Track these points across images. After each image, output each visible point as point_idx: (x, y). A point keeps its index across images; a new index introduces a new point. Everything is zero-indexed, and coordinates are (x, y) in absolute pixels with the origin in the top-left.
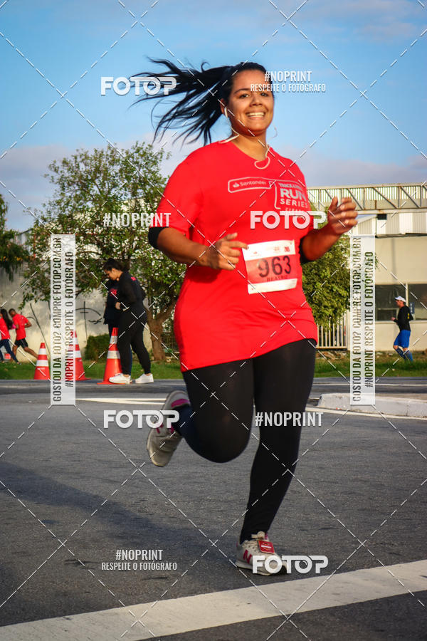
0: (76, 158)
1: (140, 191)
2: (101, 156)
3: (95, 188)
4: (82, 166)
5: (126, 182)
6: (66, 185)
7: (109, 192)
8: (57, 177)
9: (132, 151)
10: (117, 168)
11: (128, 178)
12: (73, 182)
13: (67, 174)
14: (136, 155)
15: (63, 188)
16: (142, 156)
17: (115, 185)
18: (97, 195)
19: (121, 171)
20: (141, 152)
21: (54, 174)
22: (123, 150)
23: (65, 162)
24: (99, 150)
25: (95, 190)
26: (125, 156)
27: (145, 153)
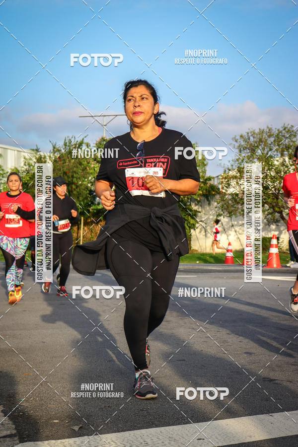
0: (248, 133)
1: (286, 153)
2: (263, 132)
3: (259, 151)
4: (252, 138)
5: (277, 147)
6: (242, 149)
7: (267, 154)
8: (237, 145)
9: (281, 129)
10: (272, 139)
11: (278, 145)
12: (246, 148)
13: (243, 143)
14: (284, 131)
15: (240, 151)
16: (287, 132)
17: (271, 150)
18: (259, 155)
19: (274, 141)
20: (287, 130)
21: (235, 143)
22: (276, 129)
23: (241, 136)
24: (262, 128)
25: (259, 152)
26: (277, 132)
27: (289, 130)
